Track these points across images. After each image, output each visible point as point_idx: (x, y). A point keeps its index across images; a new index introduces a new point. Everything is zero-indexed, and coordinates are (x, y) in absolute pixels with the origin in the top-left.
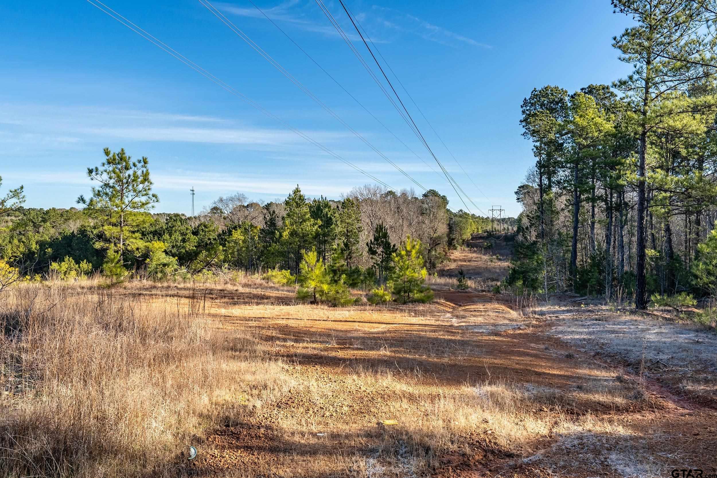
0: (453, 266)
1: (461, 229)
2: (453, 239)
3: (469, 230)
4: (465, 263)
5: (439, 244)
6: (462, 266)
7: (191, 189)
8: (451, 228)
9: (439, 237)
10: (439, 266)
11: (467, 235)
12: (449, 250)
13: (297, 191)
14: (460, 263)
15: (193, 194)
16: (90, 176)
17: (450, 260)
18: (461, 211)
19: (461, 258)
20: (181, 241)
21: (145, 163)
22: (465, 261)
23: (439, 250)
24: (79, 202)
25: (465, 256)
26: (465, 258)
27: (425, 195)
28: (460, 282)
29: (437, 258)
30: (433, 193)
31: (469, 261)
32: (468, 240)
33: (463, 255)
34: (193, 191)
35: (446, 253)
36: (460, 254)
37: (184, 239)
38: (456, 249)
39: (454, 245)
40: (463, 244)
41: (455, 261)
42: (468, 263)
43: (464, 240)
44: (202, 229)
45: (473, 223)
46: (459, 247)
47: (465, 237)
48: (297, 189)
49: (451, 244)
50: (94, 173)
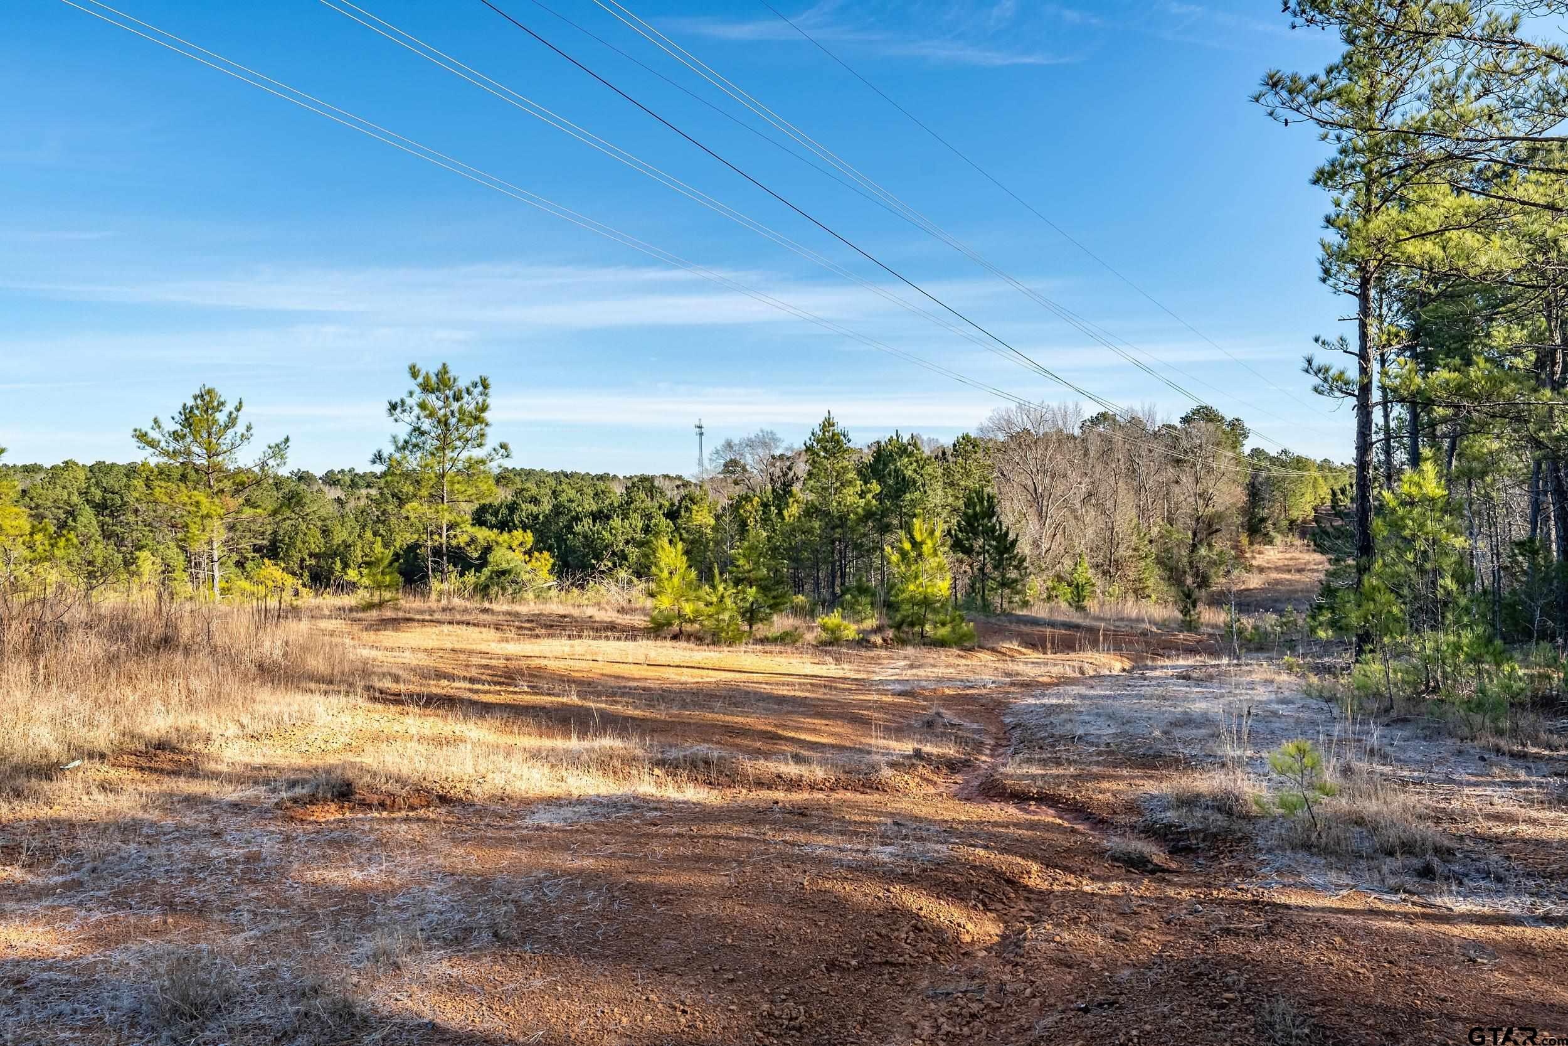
0: (1254, 582)
1: (1285, 496)
2: (1263, 520)
3: (1308, 497)
4: (1287, 576)
5: (1217, 531)
6: (1278, 582)
7: (697, 424)
8: (1255, 492)
9: (1220, 516)
10: (1219, 582)
11: (1304, 507)
12: (1251, 543)
13: (828, 424)
14: (1274, 575)
15: (701, 434)
16: (392, 415)
17: (1249, 569)
18: (1285, 452)
19: (1280, 563)
20: (642, 529)
21: (485, 387)
22: (1289, 571)
23: (1221, 544)
24: (374, 462)
25: (1291, 559)
26: (1291, 563)
27: (1185, 420)
28: (1185, 615)
29: (1213, 563)
30: (1206, 414)
31: (1300, 571)
32: (1304, 522)
33: (1288, 556)
34: (700, 427)
35: (1243, 552)
36: (1280, 556)
37: (648, 526)
38: (1271, 542)
39: (1267, 534)
40: (1290, 530)
41: (1261, 570)
42: (1297, 577)
43: (1292, 522)
44: (687, 507)
45: (1321, 481)
46: (1278, 539)
47: (1295, 514)
48: (828, 420)
49: (1255, 528)
50: (399, 410)
